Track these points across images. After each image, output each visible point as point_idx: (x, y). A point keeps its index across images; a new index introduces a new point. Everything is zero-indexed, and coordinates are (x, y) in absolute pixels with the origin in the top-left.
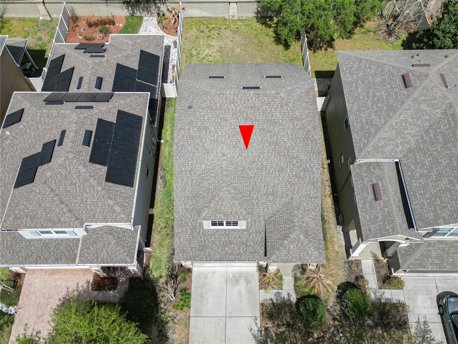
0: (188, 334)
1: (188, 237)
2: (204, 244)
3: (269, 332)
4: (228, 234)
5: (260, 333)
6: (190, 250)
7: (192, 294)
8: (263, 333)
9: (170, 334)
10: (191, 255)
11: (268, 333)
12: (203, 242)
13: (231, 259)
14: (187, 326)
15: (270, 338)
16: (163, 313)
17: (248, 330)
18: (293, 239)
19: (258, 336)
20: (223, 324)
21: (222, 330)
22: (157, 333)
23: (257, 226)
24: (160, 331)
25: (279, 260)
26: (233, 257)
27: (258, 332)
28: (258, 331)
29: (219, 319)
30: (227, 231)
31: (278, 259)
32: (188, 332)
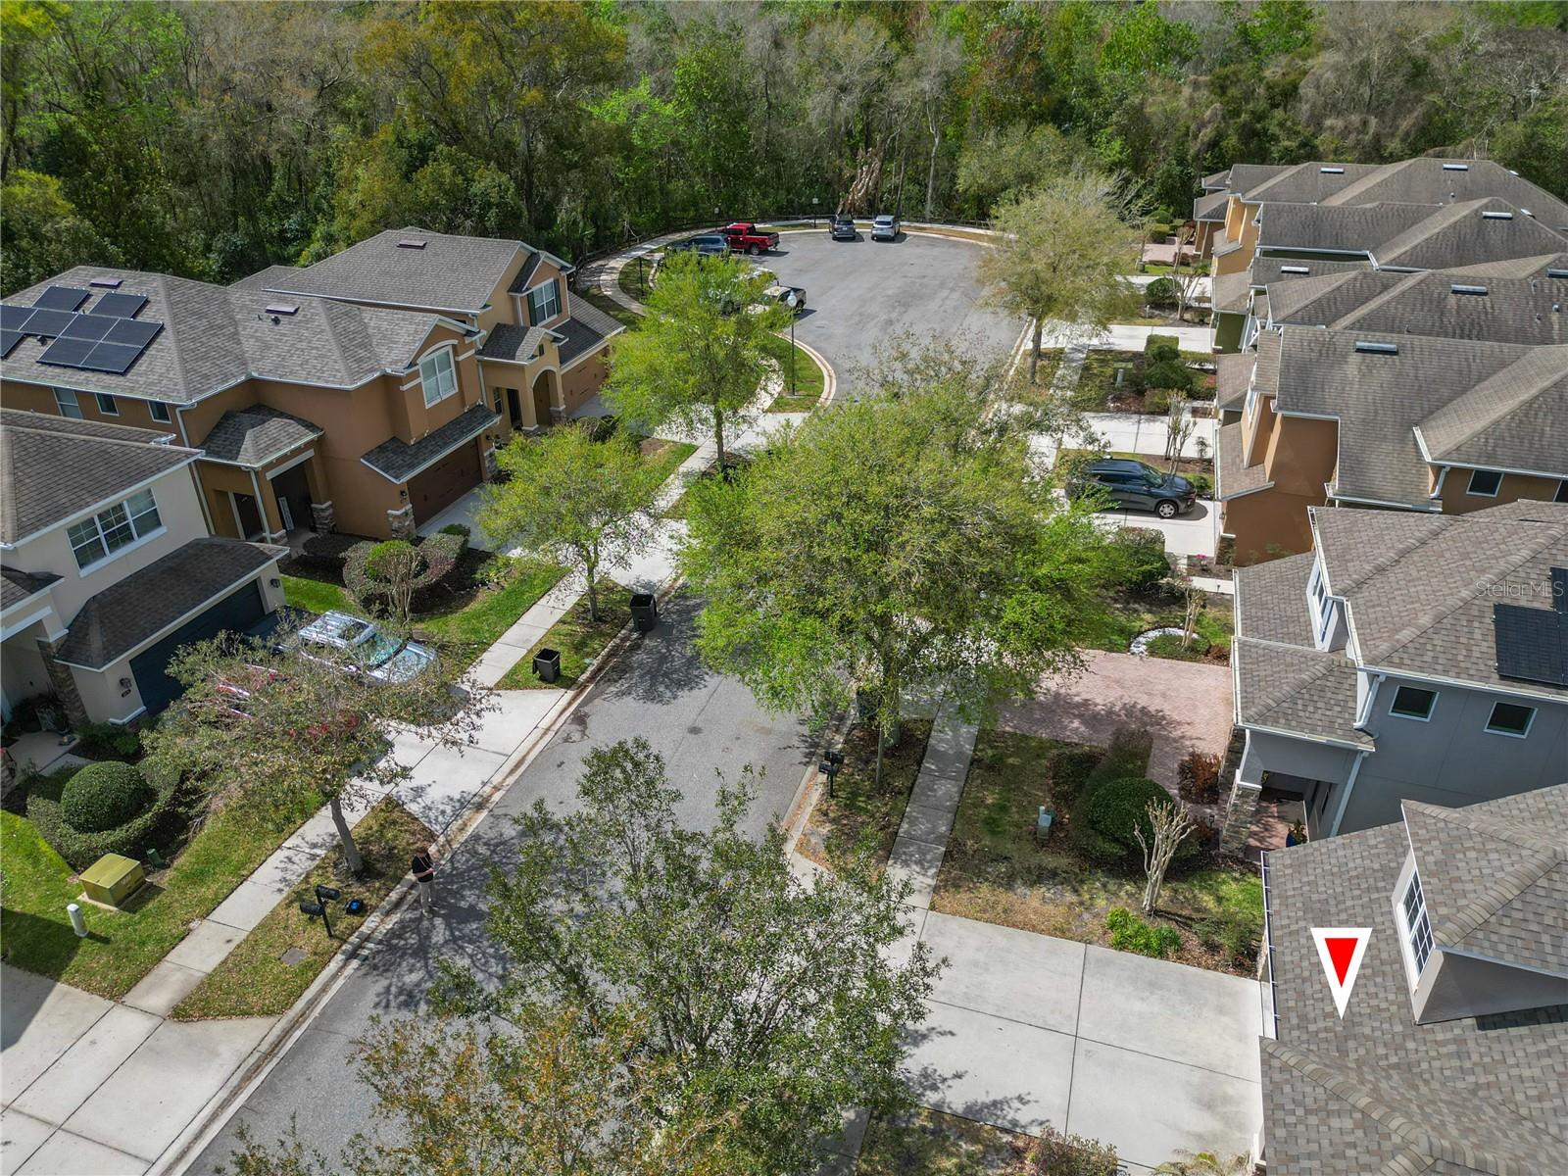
0: (1034, 929)
1: (1351, 865)
2: (1333, 910)
3: (1003, 1160)
4: (1384, 974)
5: (1008, 1126)
6: (1305, 879)
7: (1163, 963)
8: (1007, 1138)
9: (1042, 890)
10: (1289, 886)
11: (1005, 1154)
12: (1342, 907)
13: (1283, 996)
14: (1061, 932)
15: (984, 1157)
16: (1104, 886)
17: (1023, 1092)
18: (1382, 1129)
19: (998, 1117)
20: (1052, 1022)
21: (1034, 1016)
22: (1051, 866)
23: (1436, 1064)
24: (1054, 874)
25: (1277, 1077)
26: (1292, 1004)
27: (1010, 1122)
28: (1015, 1123)
29: (1070, 1017)
30: (1396, 966)
31: (1281, 1070)
32: (1041, 932)
